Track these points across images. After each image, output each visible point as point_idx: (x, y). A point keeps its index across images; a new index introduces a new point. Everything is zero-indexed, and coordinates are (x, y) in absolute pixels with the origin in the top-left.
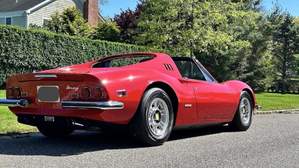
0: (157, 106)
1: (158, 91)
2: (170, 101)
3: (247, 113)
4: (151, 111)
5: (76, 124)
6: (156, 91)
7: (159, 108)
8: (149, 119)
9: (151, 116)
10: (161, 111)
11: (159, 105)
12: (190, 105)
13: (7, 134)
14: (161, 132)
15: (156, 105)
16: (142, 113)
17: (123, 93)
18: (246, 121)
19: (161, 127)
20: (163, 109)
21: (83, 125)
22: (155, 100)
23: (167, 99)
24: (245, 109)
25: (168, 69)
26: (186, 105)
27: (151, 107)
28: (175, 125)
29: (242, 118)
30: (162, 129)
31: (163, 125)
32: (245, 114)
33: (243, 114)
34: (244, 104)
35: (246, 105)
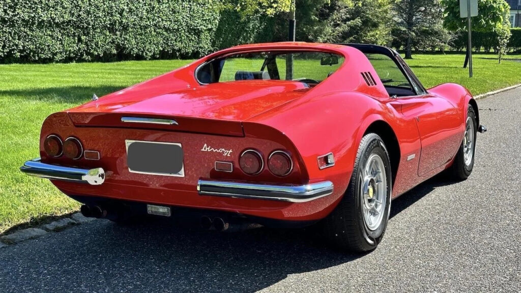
0: (369, 170)
1: (374, 140)
3: (469, 143)
7: (372, 172)
10: (376, 178)
11: (372, 169)
12: (414, 156)
13: (31, 222)
19: (374, 210)
20: (377, 173)
22: (369, 161)
23: (385, 153)
24: (467, 138)
26: (409, 158)
30: (376, 215)
32: (466, 147)
35: (468, 130)
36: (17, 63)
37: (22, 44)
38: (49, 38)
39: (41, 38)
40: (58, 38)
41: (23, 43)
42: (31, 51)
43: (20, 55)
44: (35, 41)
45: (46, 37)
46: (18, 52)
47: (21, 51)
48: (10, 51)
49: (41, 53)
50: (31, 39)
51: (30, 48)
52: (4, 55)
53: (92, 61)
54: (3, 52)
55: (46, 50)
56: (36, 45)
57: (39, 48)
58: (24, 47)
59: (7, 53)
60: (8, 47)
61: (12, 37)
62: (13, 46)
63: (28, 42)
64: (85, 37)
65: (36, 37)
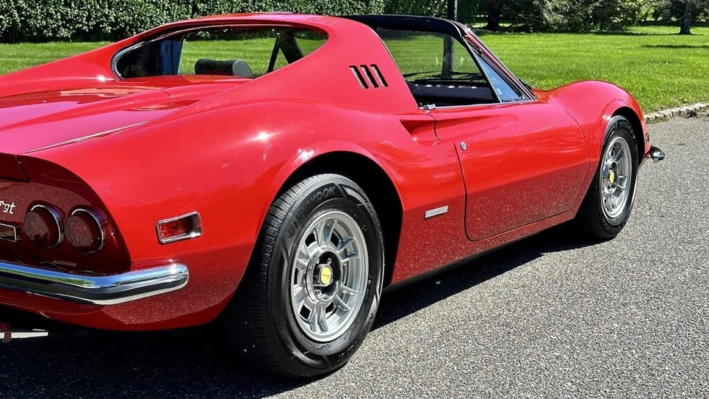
0: (326, 234)
1: (328, 186)
2: (373, 209)
3: (622, 180)
4: (302, 261)
5: (15, 335)
6: (321, 189)
7: (335, 240)
8: (296, 289)
9: (305, 277)
10: (342, 249)
11: (332, 231)
12: (444, 209)
14: (340, 321)
15: (320, 235)
16: (267, 280)
17: (188, 225)
18: (614, 208)
19: (339, 303)
20: (348, 241)
21: (46, 334)
22: (319, 220)
23: (363, 207)
24: (615, 172)
25: (366, 86)
26: (429, 214)
27: (302, 246)
28: (393, 282)
29: (604, 199)
30: (342, 312)
31: (348, 296)
32: (613, 186)
33: (609, 188)
34: (612, 154)
35: (618, 159)
36: (107, 41)
37: (114, 15)
38: (152, 6)
39: (141, 7)
40: (164, 6)
41: (115, 13)
42: (126, 24)
43: (111, 30)
44: (132, 10)
45: (147, 4)
46: (108, 25)
47: (112, 24)
48: (98, 24)
49: (141, 27)
50: (126, 7)
51: (124, 21)
52: (89, 29)
53: (212, 39)
54: (88, 25)
55: (147, 22)
56: (133, 16)
57: (138, 20)
58: (116, 18)
59: (93, 26)
60: (95, 19)
61: (99, 5)
62: (101, 17)
63: (122, 11)
64: (202, 4)
65: (134, 5)
